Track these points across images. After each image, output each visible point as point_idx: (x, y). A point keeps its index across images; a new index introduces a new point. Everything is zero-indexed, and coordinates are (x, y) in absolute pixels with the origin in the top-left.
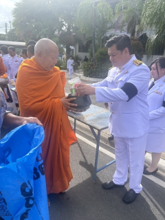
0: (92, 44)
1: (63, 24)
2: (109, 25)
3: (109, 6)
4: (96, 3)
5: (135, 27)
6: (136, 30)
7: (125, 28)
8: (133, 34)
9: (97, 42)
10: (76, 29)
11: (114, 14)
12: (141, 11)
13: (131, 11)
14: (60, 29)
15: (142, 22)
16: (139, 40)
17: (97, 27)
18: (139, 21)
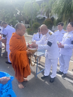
0: (31, 21)
1: (18, 11)
2: (38, 13)
3: (38, 5)
4: (32, 3)
5: (49, 14)
6: (50, 15)
7: (45, 14)
8: (48, 17)
9: (33, 20)
10: (24, 14)
11: (40, 8)
12: (51, 7)
13: (47, 7)
14: (16, 14)
15: (52, 12)
16: (51, 19)
17: (33, 13)
18: (51, 12)
